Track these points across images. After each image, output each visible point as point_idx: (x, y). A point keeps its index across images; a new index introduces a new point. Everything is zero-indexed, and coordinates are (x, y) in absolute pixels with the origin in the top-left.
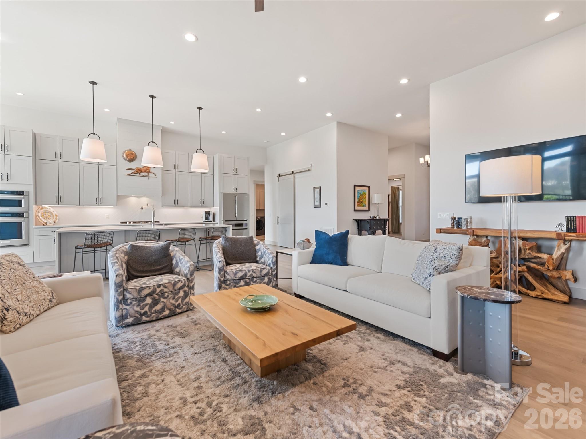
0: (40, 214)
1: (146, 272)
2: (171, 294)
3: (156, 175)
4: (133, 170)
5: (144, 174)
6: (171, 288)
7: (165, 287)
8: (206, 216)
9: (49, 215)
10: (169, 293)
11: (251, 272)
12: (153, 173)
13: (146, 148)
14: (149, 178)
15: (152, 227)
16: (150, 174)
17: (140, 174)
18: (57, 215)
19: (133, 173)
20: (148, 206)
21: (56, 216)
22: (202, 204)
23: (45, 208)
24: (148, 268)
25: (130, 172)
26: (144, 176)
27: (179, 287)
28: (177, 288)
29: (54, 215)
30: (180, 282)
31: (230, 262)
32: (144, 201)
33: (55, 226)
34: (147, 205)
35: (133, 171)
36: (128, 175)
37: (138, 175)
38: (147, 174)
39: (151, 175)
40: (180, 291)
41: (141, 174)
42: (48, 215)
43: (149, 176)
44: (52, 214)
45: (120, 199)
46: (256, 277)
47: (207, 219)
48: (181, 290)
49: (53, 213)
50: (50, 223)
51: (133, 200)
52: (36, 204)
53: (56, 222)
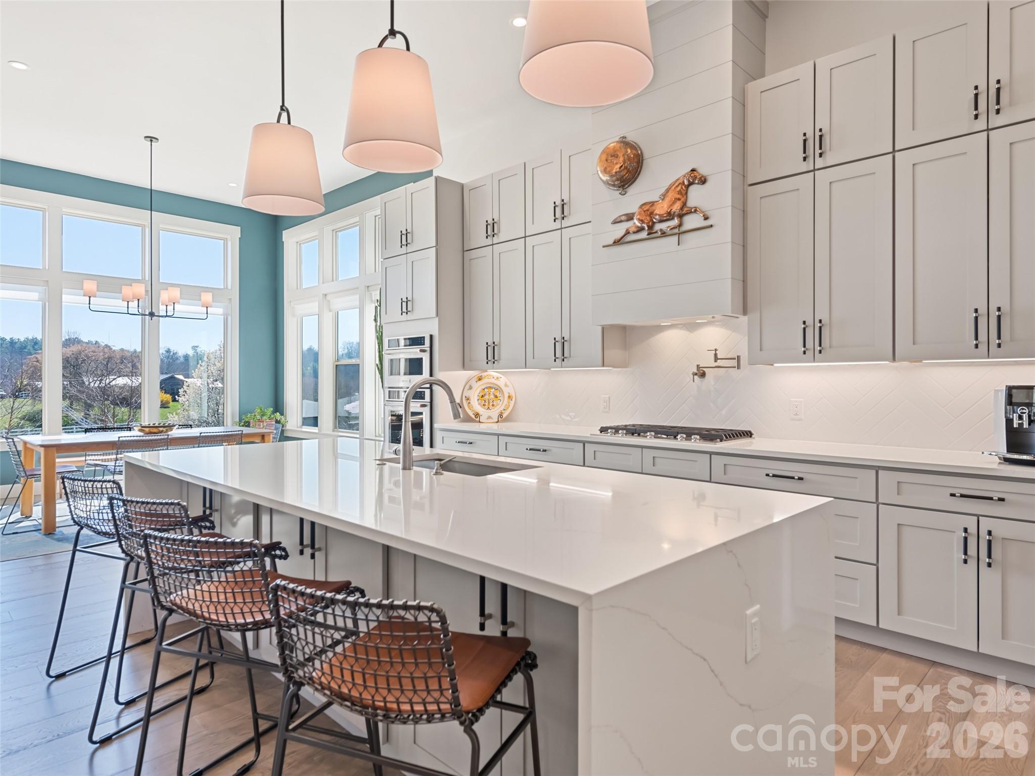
0: (474, 394)
3: (706, 218)
4: (630, 217)
5: (664, 226)
8: (1009, 421)
12: (697, 211)
14: (684, 236)
16: (685, 218)
17: (650, 228)
18: (513, 393)
19: (628, 232)
20: (720, 363)
21: (509, 397)
22: (990, 333)
23: (487, 375)
25: (619, 231)
26: (664, 235)
29: (506, 395)
32: (704, 339)
34: (716, 359)
35: (629, 225)
36: (617, 242)
37: (644, 235)
38: (676, 222)
39: (691, 222)
41: (657, 227)
43: (684, 228)
44: (501, 391)
49: (503, 388)
50: (490, 417)
52: (464, 367)
53: (504, 416)
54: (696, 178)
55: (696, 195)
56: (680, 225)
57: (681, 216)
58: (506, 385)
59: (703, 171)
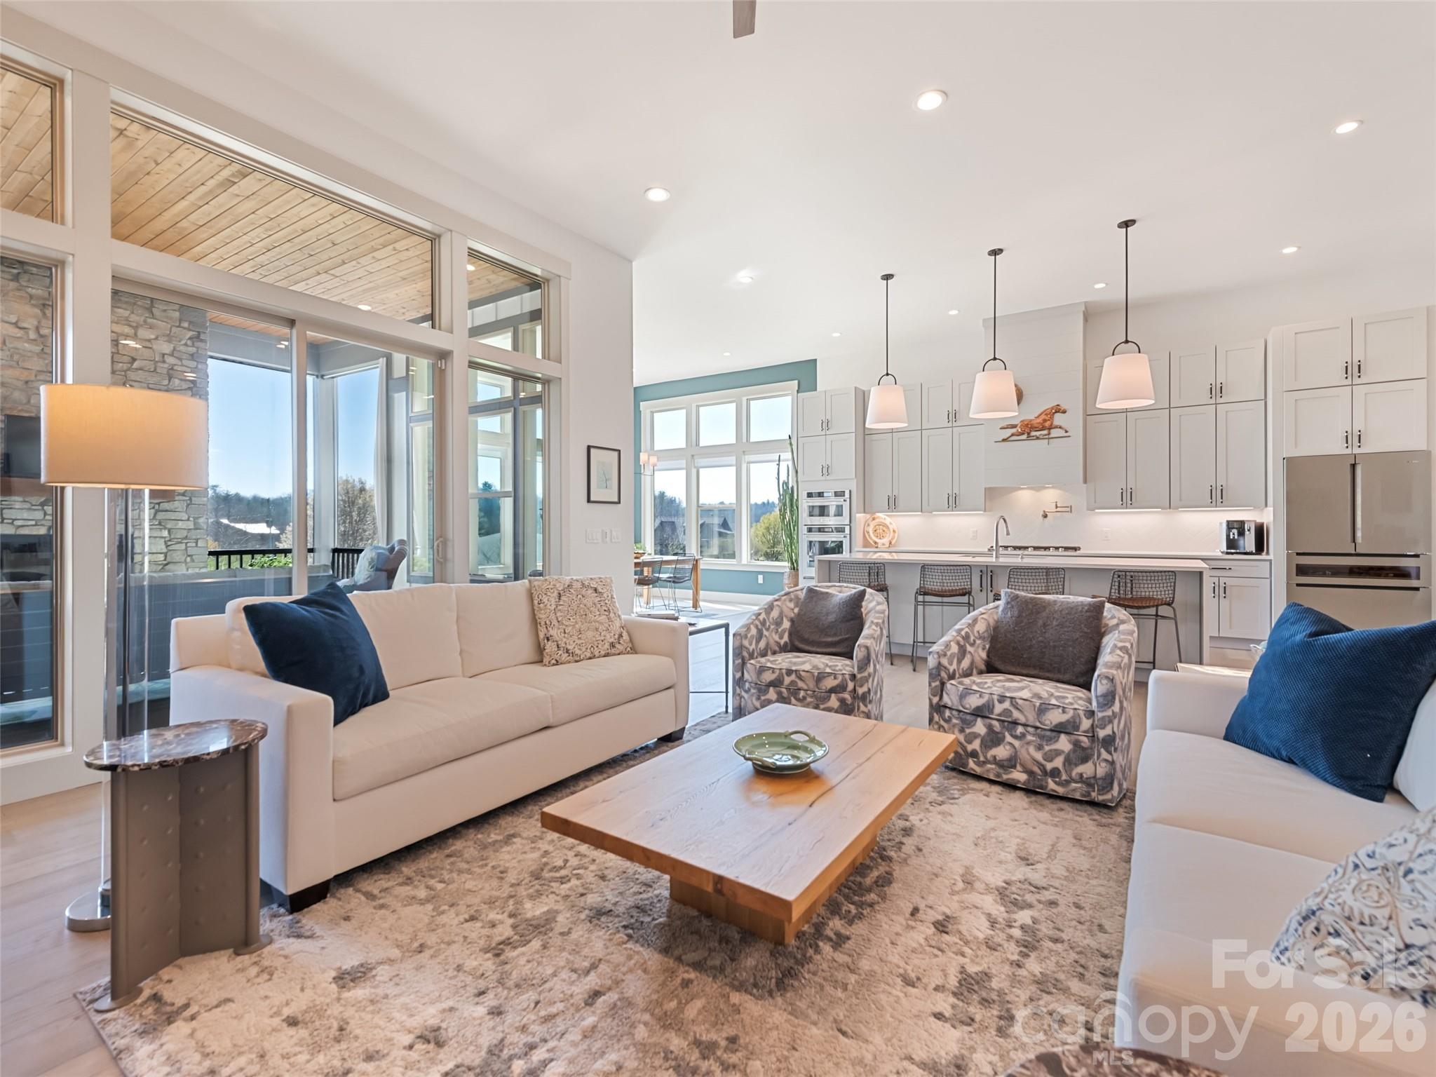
0: (871, 530)
1: (812, 643)
2: (812, 697)
3: (1066, 432)
4: (1014, 426)
5: (1038, 433)
6: (812, 685)
7: (800, 678)
8: (1228, 536)
9: (884, 529)
10: (809, 692)
11: (1007, 705)
12: (1060, 427)
13: (979, 376)
14: (1051, 440)
15: (994, 560)
16: (1052, 431)
17: (1029, 434)
18: (896, 529)
19: (1013, 435)
20: (1058, 509)
21: (894, 531)
22: (1218, 497)
23: (878, 517)
24: (815, 637)
26: (1038, 438)
27: (829, 687)
28: (824, 688)
29: (892, 531)
30: (832, 677)
31: (998, 665)
32: (1050, 497)
33: (891, 550)
34: (1057, 507)
35: (1014, 430)
36: (1004, 440)
37: (1024, 437)
38: (1045, 432)
39: (1055, 433)
40: (830, 697)
41: (1033, 433)
42: (882, 529)
43: (1051, 436)
44: (888, 528)
45: (993, 495)
46: (1025, 725)
47: (1231, 544)
48: (833, 695)
49: (890, 526)
50: (883, 544)
51: (1025, 497)
52: (864, 512)
53: (893, 543)
54: (1058, 410)
55: (1058, 419)
56: (1049, 434)
57: (1050, 429)
58: (891, 523)
59: (1063, 406)
